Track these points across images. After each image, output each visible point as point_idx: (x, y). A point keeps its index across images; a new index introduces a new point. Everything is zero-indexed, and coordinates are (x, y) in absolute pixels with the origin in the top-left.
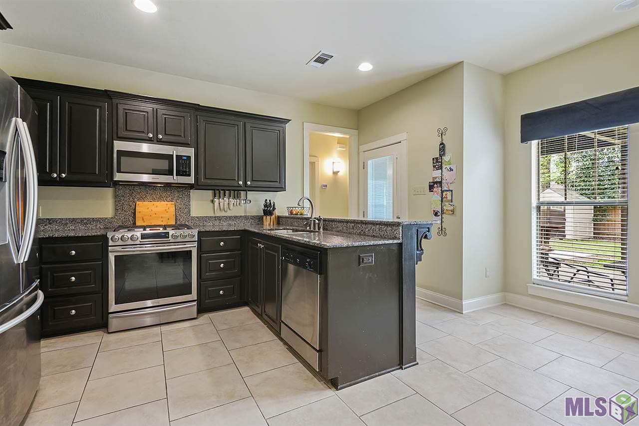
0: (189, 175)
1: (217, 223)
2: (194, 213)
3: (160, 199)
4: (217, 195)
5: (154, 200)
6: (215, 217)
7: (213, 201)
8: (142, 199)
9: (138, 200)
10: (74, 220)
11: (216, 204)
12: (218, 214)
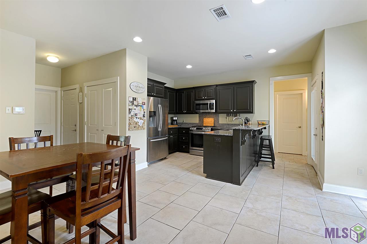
0: (213, 109)
1: (228, 126)
2: (220, 122)
3: (210, 117)
4: (228, 115)
5: (208, 118)
6: (227, 124)
7: (226, 118)
8: (205, 117)
9: (204, 118)
10: (190, 123)
11: (228, 119)
12: (229, 123)
